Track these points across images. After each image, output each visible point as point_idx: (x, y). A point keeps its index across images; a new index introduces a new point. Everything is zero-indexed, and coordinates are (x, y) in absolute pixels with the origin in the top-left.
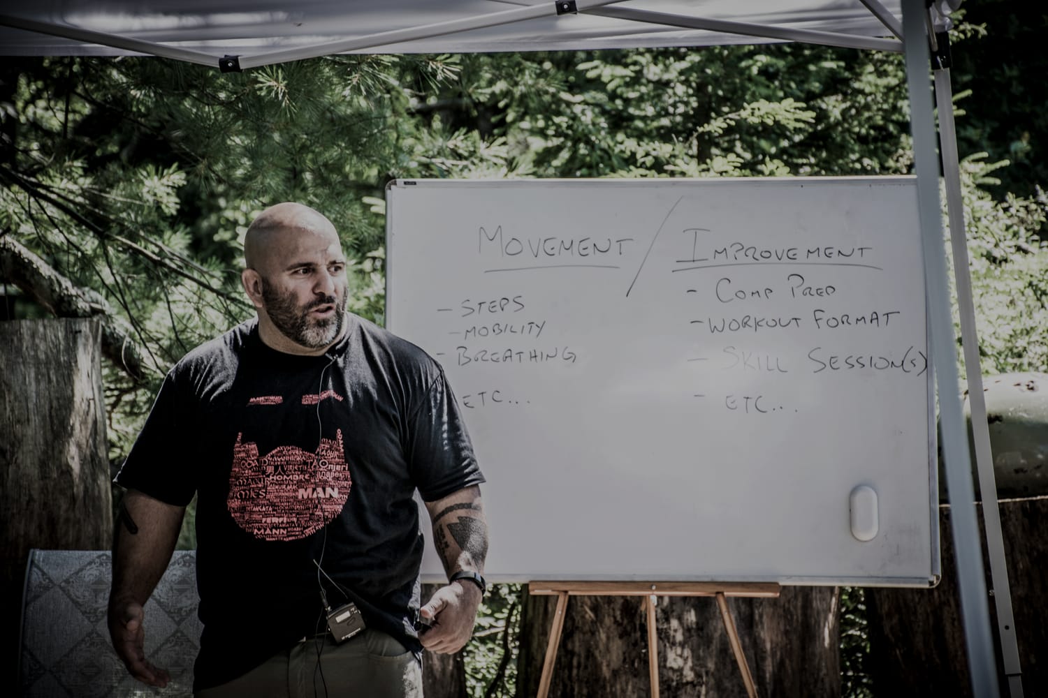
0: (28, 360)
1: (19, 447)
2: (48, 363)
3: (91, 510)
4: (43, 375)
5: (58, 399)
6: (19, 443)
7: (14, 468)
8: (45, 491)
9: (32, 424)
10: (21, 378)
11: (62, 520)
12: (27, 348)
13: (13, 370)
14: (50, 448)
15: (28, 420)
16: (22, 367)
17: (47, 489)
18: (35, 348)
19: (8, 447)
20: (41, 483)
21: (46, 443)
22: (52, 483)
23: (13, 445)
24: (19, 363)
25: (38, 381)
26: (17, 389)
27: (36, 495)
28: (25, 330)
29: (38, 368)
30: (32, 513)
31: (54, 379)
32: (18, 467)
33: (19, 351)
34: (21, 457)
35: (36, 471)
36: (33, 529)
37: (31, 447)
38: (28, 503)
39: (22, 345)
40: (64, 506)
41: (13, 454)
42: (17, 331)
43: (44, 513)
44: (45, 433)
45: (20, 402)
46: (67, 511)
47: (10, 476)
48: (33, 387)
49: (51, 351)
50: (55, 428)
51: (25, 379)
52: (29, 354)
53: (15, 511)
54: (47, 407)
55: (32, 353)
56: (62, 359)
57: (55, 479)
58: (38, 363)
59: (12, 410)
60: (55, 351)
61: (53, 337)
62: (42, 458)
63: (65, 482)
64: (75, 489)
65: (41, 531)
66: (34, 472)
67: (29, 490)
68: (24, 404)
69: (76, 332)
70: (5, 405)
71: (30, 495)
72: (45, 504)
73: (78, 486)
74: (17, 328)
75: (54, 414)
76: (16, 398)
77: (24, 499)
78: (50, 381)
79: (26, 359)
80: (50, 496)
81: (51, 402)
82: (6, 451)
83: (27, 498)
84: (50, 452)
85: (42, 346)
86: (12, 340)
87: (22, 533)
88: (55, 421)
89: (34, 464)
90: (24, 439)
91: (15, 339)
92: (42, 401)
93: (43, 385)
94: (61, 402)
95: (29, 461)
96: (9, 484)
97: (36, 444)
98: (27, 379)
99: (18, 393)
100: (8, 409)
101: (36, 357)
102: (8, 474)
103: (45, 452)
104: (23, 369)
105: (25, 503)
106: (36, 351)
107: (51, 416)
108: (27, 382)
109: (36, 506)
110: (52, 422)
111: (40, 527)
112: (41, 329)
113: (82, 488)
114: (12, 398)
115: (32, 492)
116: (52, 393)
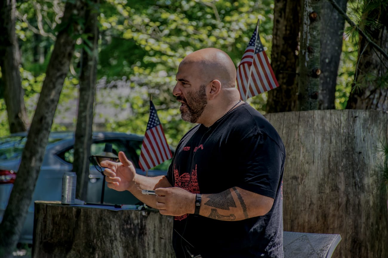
0: (317, 131)
1: (306, 176)
2: (331, 133)
3: (351, 211)
4: (327, 139)
5: (335, 152)
6: (307, 174)
7: (303, 186)
8: (321, 199)
9: (316, 164)
10: (311, 140)
11: (331, 215)
12: (317, 125)
13: (307, 137)
14: (327, 177)
15: (313, 162)
16: (313, 135)
17: (322, 198)
18: (324, 125)
19: (300, 175)
20: (319, 195)
21: (324, 174)
22: (325, 196)
23: (303, 175)
24: (311, 133)
25: (323, 142)
26: (309, 146)
27: (315, 201)
28: (317, 116)
29: (324, 136)
30: (312, 210)
31: (334, 142)
32: (305, 186)
33: (311, 127)
34: (307, 181)
35: (316, 189)
36: (313, 219)
37: (314, 177)
38: (310, 205)
39: (314, 123)
40: (332, 208)
41: (302, 179)
42: (312, 116)
43: (320, 211)
44: (324, 169)
45: (309, 152)
46: (334, 210)
47: (300, 191)
48: (320, 145)
49: (334, 126)
50: (331, 167)
51: (314, 141)
52: (318, 128)
53: (302, 209)
54: (327, 156)
55: (321, 128)
56: (342, 131)
57: (327, 193)
58: (324, 133)
59: (304, 157)
60: (337, 127)
61: (336, 120)
62: (320, 182)
63: (333, 195)
64: (340, 200)
65: (318, 221)
66: (315, 189)
67: (311, 199)
68: (312, 154)
69: (356, 117)
70: (300, 154)
71: (311, 201)
72: (320, 206)
73: (342, 198)
74: (312, 114)
75: (331, 159)
76: (307, 150)
77: (308, 203)
78: (331, 142)
79: (316, 131)
80: (324, 202)
81: (330, 154)
82: (298, 178)
83: (309, 203)
84: (326, 179)
85: (328, 124)
86: (308, 121)
87: (307, 220)
88: (332, 164)
89: (315, 185)
90: (310, 172)
91: (310, 120)
92: (325, 153)
93: (326, 144)
94: (337, 153)
95: (312, 184)
96: (299, 194)
97: (317, 175)
98: (316, 141)
99: (309, 148)
100: (301, 156)
101: (324, 129)
102: (299, 190)
103: (323, 179)
104: (314, 136)
105: (308, 205)
106: (324, 127)
107: (329, 161)
108: (315, 143)
109: (315, 207)
110: (329, 164)
111: (317, 218)
112: (328, 115)
113: (345, 199)
114: (305, 150)
115: (312, 199)
116: (331, 149)
